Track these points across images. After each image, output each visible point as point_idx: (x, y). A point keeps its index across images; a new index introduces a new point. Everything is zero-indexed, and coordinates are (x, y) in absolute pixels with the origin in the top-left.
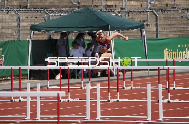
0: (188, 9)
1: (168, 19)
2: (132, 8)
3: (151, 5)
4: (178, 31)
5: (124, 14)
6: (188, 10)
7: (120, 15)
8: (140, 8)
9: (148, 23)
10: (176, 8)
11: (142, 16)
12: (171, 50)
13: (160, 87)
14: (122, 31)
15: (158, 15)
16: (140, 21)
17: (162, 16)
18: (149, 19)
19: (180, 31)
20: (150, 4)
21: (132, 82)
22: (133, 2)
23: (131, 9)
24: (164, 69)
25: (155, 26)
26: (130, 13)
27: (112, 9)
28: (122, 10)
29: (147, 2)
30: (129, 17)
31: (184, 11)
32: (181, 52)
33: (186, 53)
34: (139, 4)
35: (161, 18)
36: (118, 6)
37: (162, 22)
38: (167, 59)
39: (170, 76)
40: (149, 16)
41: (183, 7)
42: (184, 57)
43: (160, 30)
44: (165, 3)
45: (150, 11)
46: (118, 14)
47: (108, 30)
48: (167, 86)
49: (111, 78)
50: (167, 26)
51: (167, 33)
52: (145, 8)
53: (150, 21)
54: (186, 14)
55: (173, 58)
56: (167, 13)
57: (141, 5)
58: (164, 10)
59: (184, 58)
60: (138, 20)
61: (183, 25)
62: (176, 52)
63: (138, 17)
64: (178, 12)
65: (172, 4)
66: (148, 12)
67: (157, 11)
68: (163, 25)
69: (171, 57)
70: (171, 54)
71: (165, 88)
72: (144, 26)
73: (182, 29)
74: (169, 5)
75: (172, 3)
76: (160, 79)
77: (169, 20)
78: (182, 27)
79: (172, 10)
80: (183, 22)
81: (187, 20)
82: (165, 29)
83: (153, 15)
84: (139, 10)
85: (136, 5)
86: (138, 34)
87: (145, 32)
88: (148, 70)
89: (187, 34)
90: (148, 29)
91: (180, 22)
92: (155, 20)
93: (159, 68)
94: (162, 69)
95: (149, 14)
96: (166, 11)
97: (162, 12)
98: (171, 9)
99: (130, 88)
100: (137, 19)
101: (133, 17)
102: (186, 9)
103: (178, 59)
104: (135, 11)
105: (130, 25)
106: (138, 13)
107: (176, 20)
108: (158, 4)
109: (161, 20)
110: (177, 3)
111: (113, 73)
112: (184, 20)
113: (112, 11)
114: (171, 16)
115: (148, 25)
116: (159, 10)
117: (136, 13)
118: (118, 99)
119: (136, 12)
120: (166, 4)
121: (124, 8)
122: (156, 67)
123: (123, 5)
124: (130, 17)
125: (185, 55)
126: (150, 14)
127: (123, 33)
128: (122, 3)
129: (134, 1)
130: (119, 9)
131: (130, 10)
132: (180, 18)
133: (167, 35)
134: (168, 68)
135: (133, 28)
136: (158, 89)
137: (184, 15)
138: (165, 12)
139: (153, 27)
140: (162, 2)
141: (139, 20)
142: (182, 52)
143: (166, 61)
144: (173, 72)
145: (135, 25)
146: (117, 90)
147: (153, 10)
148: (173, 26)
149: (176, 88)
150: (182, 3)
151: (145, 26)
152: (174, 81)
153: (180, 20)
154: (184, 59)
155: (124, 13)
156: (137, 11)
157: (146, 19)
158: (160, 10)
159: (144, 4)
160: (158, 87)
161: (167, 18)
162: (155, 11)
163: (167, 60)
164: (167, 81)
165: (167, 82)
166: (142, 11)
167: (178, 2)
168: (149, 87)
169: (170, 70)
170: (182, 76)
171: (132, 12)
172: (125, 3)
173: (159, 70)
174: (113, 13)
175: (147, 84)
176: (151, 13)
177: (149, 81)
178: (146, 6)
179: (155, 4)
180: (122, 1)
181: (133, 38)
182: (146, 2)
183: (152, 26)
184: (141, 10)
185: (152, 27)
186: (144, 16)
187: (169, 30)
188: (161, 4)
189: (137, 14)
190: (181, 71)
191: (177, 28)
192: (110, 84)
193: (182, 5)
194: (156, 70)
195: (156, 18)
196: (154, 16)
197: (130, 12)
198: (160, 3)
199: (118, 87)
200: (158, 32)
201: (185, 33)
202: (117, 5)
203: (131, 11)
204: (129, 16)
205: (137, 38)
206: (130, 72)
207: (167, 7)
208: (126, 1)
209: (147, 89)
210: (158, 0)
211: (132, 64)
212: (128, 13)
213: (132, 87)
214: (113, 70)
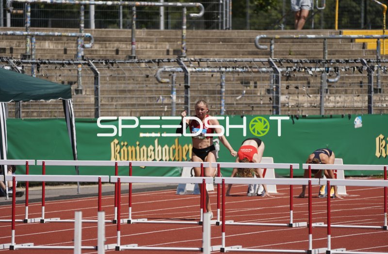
0: (159, 60)
1: (119, 80)
2: (46, 56)
3: (84, 51)
4: (139, 105)
5: (30, 68)
6: (158, 62)
7: (20, 68)
8: (62, 56)
9: (78, 87)
10: (136, 58)
11: (66, 72)
12: (124, 142)
13: (102, 219)
14: (25, 101)
15: (99, 70)
16: (63, 83)
17: (108, 73)
18: (80, 78)
19: (143, 105)
20: (82, 49)
21: (44, 207)
22: (49, 43)
23: (44, 58)
24: (110, 182)
25: (94, 94)
26: (42, 65)
27: (4, 56)
28: (25, 59)
29: (77, 43)
30: (40, 74)
31: (150, 64)
32: (144, 147)
33: (154, 150)
34: (60, 47)
35: (105, 77)
36: (17, 49)
37: (107, 85)
38: (116, 161)
39: (122, 196)
40: (80, 73)
41: (149, 57)
42: (151, 157)
43: (103, 102)
44: (113, 48)
45: (84, 62)
46: (16, 68)
48: (114, 216)
50: (118, 94)
51: (117, 107)
52: (73, 57)
53: (82, 83)
54: (155, 72)
55: (128, 160)
56: (118, 67)
57: (65, 51)
58: (110, 61)
59: (150, 160)
60: (58, 79)
61: (150, 94)
62: (135, 147)
63: (58, 75)
64: (139, 66)
65: (128, 51)
66: (80, 64)
67: (98, 63)
68: (109, 91)
69: (124, 158)
70: (124, 151)
71: (110, 221)
72: (70, 92)
73: (148, 102)
74: (122, 51)
75: (127, 48)
76: (102, 202)
77: (121, 82)
78: (146, 98)
79: (127, 63)
80: (150, 88)
81: (156, 84)
82: (114, 100)
83: (89, 72)
84: (61, 60)
85: (54, 50)
86: (57, 109)
87: (73, 105)
88: (78, 183)
89: (156, 111)
90: (78, 100)
91: (143, 87)
92: (93, 82)
93: (100, 179)
94: (107, 183)
95: (80, 70)
96: (115, 63)
97: (107, 66)
98: (125, 60)
99: (38, 220)
100: (56, 78)
101: (48, 75)
102: (154, 61)
103: (138, 161)
104: (51, 61)
105: (43, 91)
106: (58, 66)
107: (135, 82)
108: (99, 49)
109: (106, 82)
110: (138, 48)
111: (3, 189)
112: (152, 83)
113: (3, 61)
114: (124, 74)
115: (78, 91)
116: (101, 61)
117: (54, 66)
118: (13, 244)
119: (54, 64)
120: (115, 49)
121: (29, 54)
122: (94, 178)
123: (26, 49)
124: (42, 73)
125: (153, 153)
126: (82, 70)
127: (27, 105)
128: (24, 44)
130: (19, 57)
131: (42, 60)
132: (144, 79)
133: (118, 111)
134: (119, 180)
135: (47, 97)
136: (97, 223)
137: (152, 74)
138: (112, 66)
139: (89, 96)
140: (107, 45)
141: (60, 81)
142: (147, 147)
143: (114, 165)
144: (128, 188)
145: (51, 91)
146: (12, 225)
147: (90, 61)
148: (129, 94)
149: (133, 221)
150: (147, 48)
151: (72, 94)
152: (130, 206)
153: (143, 83)
154: (150, 163)
155: (29, 65)
156: (56, 62)
157: (74, 79)
158: (104, 62)
159: (72, 49)
160: (97, 219)
161: (118, 77)
162: (93, 63)
163: (116, 163)
164: (115, 206)
165: (116, 208)
166: (67, 62)
167: (139, 46)
168: (79, 219)
169: (122, 184)
170: (146, 196)
171: (45, 63)
172: (32, 45)
173: (100, 183)
174: (6, 64)
175: (73, 212)
176: (86, 67)
177: (78, 206)
178: (75, 53)
179: (93, 49)
180: (25, 41)
181: (48, 116)
182: (74, 45)
183: (86, 94)
184: (64, 60)
185: (86, 96)
186: (70, 73)
187: (122, 102)
188: (104, 49)
189: (56, 67)
190: (144, 185)
191: (137, 97)
193: (147, 53)
194: (94, 183)
195: (96, 78)
196: (90, 74)
197: (41, 63)
198: (104, 46)
199: (13, 218)
200: (99, 105)
201: (153, 110)
202: (14, 48)
203: (43, 61)
204: (40, 71)
205: (55, 116)
206: (40, 188)
207: (118, 56)
208: (34, 40)
209: (74, 222)
210: (100, 41)
211: (44, 170)
212: (38, 65)
213: (43, 218)
214: (4, 182)
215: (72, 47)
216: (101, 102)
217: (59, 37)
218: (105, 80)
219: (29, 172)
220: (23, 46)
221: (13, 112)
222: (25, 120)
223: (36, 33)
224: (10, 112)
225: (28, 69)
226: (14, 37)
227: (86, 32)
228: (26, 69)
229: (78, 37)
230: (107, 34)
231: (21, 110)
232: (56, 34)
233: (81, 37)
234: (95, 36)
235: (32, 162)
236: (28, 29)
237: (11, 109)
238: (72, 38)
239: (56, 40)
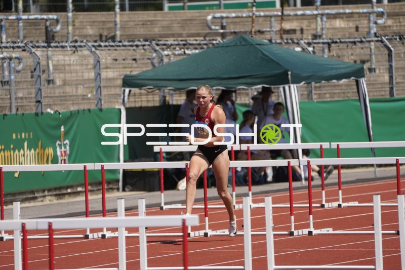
2: (337, 35)
3: (376, 27)
5: (321, 49)
7: (311, 49)
8: (354, 34)
9: (371, 66)
11: (358, 51)
13: (402, 202)
14: (316, 83)
15: (393, 47)
16: (355, 62)
17: (402, 49)
18: (373, 57)
20: (375, 25)
21: (340, 191)
22: (340, 22)
23: (335, 37)
25: (388, 71)
26: (333, 45)
27: (295, 37)
28: (316, 39)
29: (369, 20)
30: (331, 54)
34: (352, 24)
35: (399, 54)
36: (307, 30)
37: (401, 62)
40: (373, 51)
43: (398, 80)
45: (376, 39)
46: (307, 49)
47: (287, 82)
49: (295, 184)
52: (366, 34)
53: (375, 62)
57: (357, 28)
60: (350, 59)
63: (350, 53)
67: (391, 39)
72: (363, 71)
76: (401, 185)
83: (382, 49)
84: (352, 38)
85: (345, 28)
86: (351, 89)
87: (367, 84)
88: (375, 166)
90: (372, 79)
92: (387, 60)
93: (397, 160)
95: (373, 47)
97: (401, 42)
99: (335, 204)
100: (348, 57)
101: (340, 54)
104: (342, 40)
105: (334, 71)
106: (350, 45)
108: (392, 24)
109: (400, 58)
111: (298, 173)
113: (293, 42)
115: (371, 70)
116: (395, 37)
117: (345, 45)
118: (312, 229)
119: (345, 42)
121: (319, 34)
122: (392, 160)
123: (317, 29)
124: (334, 53)
126: (375, 47)
127: (320, 87)
128: (315, 24)
129: (340, 20)
130: (310, 37)
131: (333, 39)
135: (339, 77)
136: (397, 206)
139: (383, 75)
140: (401, 20)
141: (352, 59)
145: (343, 71)
146: (310, 210)
147: (383, 38)
151: (365, 72)
155: (320, 45)
156: (347, 40)
157: (367, 58)
158: (398, 38)
159: (363, 26)
160: (397, 203)
162: (387, 39)
166: (359, 40)
168: (377, 203)
171: (336, 42)
172: (322, 25)
173: (398, 165)
174: (297, 45)
175: (372, 196)
176: (379, 44)
177: (376, 189)
178: (367, 30)
179: (386, 24)
180: (315, 21)
181: (341, 97)
182: (366, 22)
183: (380, 72)
184: (355, 38)
185: (380, 74)
186: (362, 51)
188: (398, 24)
189: (347, 46)
192: (294, 198)
194: (392, 165)
195: (390, 55)
196: (384, 51)
197: (333, 42)
198: (397, 21)
199: (310, 203)
200: (394, 83)
202: (304, 28)
203: (335, 40)
204: (331, 51)
205: (348, 97)
206: (336, 172)
208: (325, 19)
209: (373, 206)
210: (393, 16)
211: (338, 153)
212: (329, 44)
213: (341, 203)
214: (299, 166)
215: (364, 24)
216: (396, 79)
217: (350, 15)
218: (399, 57)
219: (324, 155)
220: (313, 26)
221: (305, 94)
222: (317, 102)
223: (327, 11)
224: (302, 95)
225: (319, 50)
226: (304, 17)
227: (378, 7)
228: (317, 50)
229: (370, 13)
230: (401, 8)
231: (314, 92)
232: (348, 11)
233: (373, 12)
234: (388, 11)
235: (326, 145)
236: (319, 7)
237: (303, 91)
238: (364, 15)
239: (347, 17)
